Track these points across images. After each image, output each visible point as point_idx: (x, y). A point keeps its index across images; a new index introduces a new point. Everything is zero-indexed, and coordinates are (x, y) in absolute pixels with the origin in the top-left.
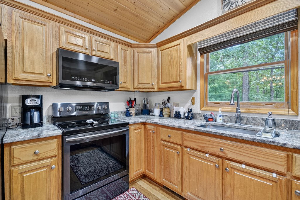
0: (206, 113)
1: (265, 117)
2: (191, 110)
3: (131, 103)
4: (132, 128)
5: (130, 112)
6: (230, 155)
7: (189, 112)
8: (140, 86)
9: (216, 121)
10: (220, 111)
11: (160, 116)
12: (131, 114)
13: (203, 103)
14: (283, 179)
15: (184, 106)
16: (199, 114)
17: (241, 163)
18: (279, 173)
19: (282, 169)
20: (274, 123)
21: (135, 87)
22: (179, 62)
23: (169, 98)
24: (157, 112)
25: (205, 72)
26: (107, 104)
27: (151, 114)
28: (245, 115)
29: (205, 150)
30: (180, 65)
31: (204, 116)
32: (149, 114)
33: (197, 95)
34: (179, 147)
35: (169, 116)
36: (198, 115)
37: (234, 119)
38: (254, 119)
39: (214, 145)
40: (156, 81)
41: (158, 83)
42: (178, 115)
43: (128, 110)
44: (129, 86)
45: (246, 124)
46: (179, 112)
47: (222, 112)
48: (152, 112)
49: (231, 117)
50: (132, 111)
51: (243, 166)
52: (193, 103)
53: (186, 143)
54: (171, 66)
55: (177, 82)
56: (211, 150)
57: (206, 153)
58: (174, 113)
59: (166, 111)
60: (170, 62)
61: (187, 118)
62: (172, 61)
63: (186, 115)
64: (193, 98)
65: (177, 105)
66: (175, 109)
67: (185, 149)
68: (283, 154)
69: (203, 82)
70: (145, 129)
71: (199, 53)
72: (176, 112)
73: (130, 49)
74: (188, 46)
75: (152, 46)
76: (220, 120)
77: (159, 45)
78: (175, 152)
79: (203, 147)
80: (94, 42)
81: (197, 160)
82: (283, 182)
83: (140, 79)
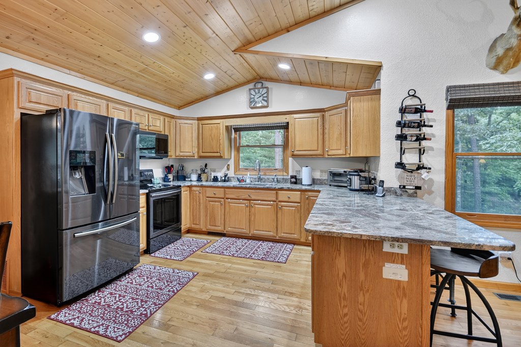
0: (239, 177)
1: (273, 177)
2: (227, 174)
3: (168, 169)
4: (183, 189)
5: (169, 178)
6: (253, 197)
7: (225, 176)
8: (181, 154)
9: (245, 182)
10: (249, 175)
11: (197, 181)
12: (170, 180)
13: (237, 168)
14: (275, 203)
15: (220, 172)
16: (233, 177)
17: (258, 200)
18: (274, 201)
19: (274, 199)
20: (277, 180)
21: (177, 154)
22: (219, 137)
23: (206, 165)
24: (194, 177)
25: (238, 145)
26: (151, 171)
27: (186, 179)
28: (264, 177)
29: (240, 198)
30: (220, 140)
31: (237, 178)
33: (232, 163)
34: (223, 200)
35: (207, 181)
36: (232, 179)
37: (257, 180)
38: (268, 179)
39: (244, 194)
40: (196, 150)
41: (198, 152)
42: (215, 179)
43: (166, 176)
44: (172, 155)
45: (264, 182)
46: (217, 177)
48: (189, 178)
49: (255, 179)
50: (170, 176)
51: (260, 202)
52: (228, 169)
53: (227, 196)
54: (212, 139)
55: (218, 152)
56: (243, 197)
57: (240, 199)
58: (212, 177)
59: (203, 177)
60: (211, 135)
61: (225, 181)
62: (213, 135)
63: (223, 178)
64: (228, 165)
65: (214, 171)
66: (213, 174)
67: (227, 200)
68: (275, 192)
69: (236, 153)
70: (191, 191)
71: (233, 131)
72: (214, 177)
73: (173, 120)
74: (226, 126)
75: (193, 119)
76: (248, 181)
77: (199, 119)
78: (219, 203)
79: (239, 196)
80: (150, 119)
81: (234, 205)
82: (275, 205)
83: (182, 148)
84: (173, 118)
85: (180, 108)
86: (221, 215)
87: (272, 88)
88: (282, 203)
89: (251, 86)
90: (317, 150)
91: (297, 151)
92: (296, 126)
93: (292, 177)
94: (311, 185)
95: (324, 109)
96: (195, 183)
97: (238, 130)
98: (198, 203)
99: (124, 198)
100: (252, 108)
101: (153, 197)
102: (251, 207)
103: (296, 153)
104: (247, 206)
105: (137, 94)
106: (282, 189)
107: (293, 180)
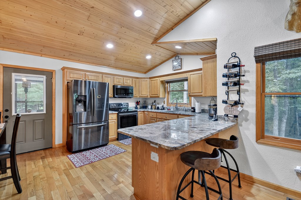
0: (168, 107)
2: (163, 106)
3: (138, 103)
4: (139, 113)
6: (168, 118)
8: (142, 96)
9: (170, 110)
10: (172, 106)
11: (151, 109)
12: (138, 108)
13: (168, 103)
15: (161, 104)
20: (185, 110)
21: (140, 96)
23: (155, 101)
24: (150, 107)
25: (169, 91)
26: (128, 103)
27: (147, 108)
28: (179, 107)
30: (158, 88)
32: (146, 108)
33: (166, 100)
34: (156, 119)
35: (155, 109)
36: (166, 108)
37: (176, 109)
39: (164, 116)
40: (149, 93)
41: (150, 94)
42: (158, 108)
43: (136, 106)
44: (137, 96)
46: (159, 107)
48: (148, 107)
50: (138, 106)
52: (164, 103)
53: (158, 117)
54: (155, 88)
55: (157, 95)
56: (164, 118)
57: (162, 119)
58: (157, 107)
59: (153, 107)
60: (154, 86)
62: (155, 86)
63: (161, 108)
64: (164, 101)
65: (158, 104)
66: (157, 106)
69: (167, 95)
70: (144, 114)
71: (166, 83)
73: (138, 80)
74: (161, 81)
75: (147, 78)
76: (172, 110)
77: (150, 78)
79: (162, 117)
80: (124, 80)
83: (142, 92)
84: (138, 78)
85: (145, 73)
87: (183, 58)
89: (174, 59)
90: (202, 93)
91: (192, 93)
92: (191, 79)
93: (192, 108)
94: (200, 113)
96: (150, 110)
97: (168, 82)
100: (174, 70)
101: (120, 115)
103: (194, 94)
106: (180, 114)
107: (193, 110)
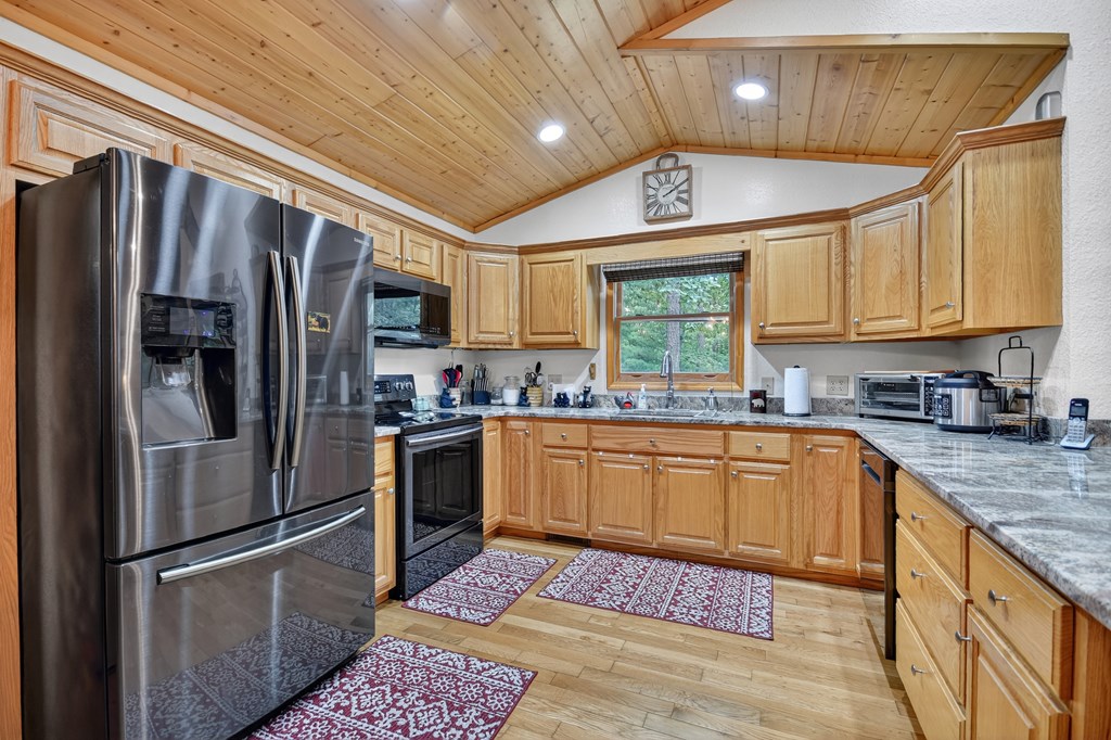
0: (620, 395)
1: (705, 395)
2: (590, 388)
3: (450, 376)
4: (486, 426)
5: (452, 396)
6: (663, 448)
7: (586, 393)
8: (482, 337)
9: (635, 407)
10: (643, 390)
11: (519, 404)
12: (454, 403)
13: (613, 375)
14: (721, 463)
15: (572, 382)
16: (605, 396)
17: (676, 456)
18: (717, 458)
19: (719, 452)
20: (716, 403)
21: (472, 339)
22: (574, 294)
23: (538, 366)
24: (511, 396)
25: (615, 316)
26: (410, 378)
27: (493, 401)
28: (680, 395)
29: (628, 448)
30: (573, 302)
31: (616, 399)
32: (488, 403)
33: (600, 360)
34: (584, 453)
35: (541, 405)
36: (601, 399)
37: (663, 402)
38: (692, 399)
39: (640, 438)
40: (517, 328)
41: (521, 333)
42: (562, 401)
43: (446, 393)
44: (459, 338)
45: (681, 407)
46: (565, 395)
47: (646, 390)
48: (498, 398)
49: (659, 399)
50: (455, 394)
51: (680, 459)
52: (592, 376)
53: (596, 444)
54: (555, 300)
55: (568, 333)
56: (636, 446)
57: (628, 453)
58: (554, 396)
59: (533, 395)
60: (552, 291)
61: (584, 405)
62: (557, 290)
63: (581, 399)
64: (593, 366)
65: (557, 380)
66: (556, 389)
67: (594, 453)
68: (721, 433)
69: (611, 335)
70: (504, 430)
71: (604, 280)
72: (559, 395)
73: (462, 253)
74: (588, 266)
75: (508, 250)
76: (642, 405)
77: (524, 251)
78: (575, 462)
79: (626, 443)
80: (407, 244)
81: (615, 466)
82: (721, 468)
83: (483, 323)
84: (462, 247)
86: (579, 493)
87: (700, 169)
88: (740, 463)
89: (649, 165)
90: (827, 322)
91: (772, 325)
92: (770, 259)
93: (755, 395)
94: (808, 415)
95: (846, 210)
96: (513, 411)
97: (615, 277)
98: (522, 461)
99: (339, 447)
100: (649, 221)
101: (413, 446)
102: (655, 472)
103: (769, 330)
104: (647, 471)
105: (374, 183)
106: (739, 426)
107: (758, 402)
